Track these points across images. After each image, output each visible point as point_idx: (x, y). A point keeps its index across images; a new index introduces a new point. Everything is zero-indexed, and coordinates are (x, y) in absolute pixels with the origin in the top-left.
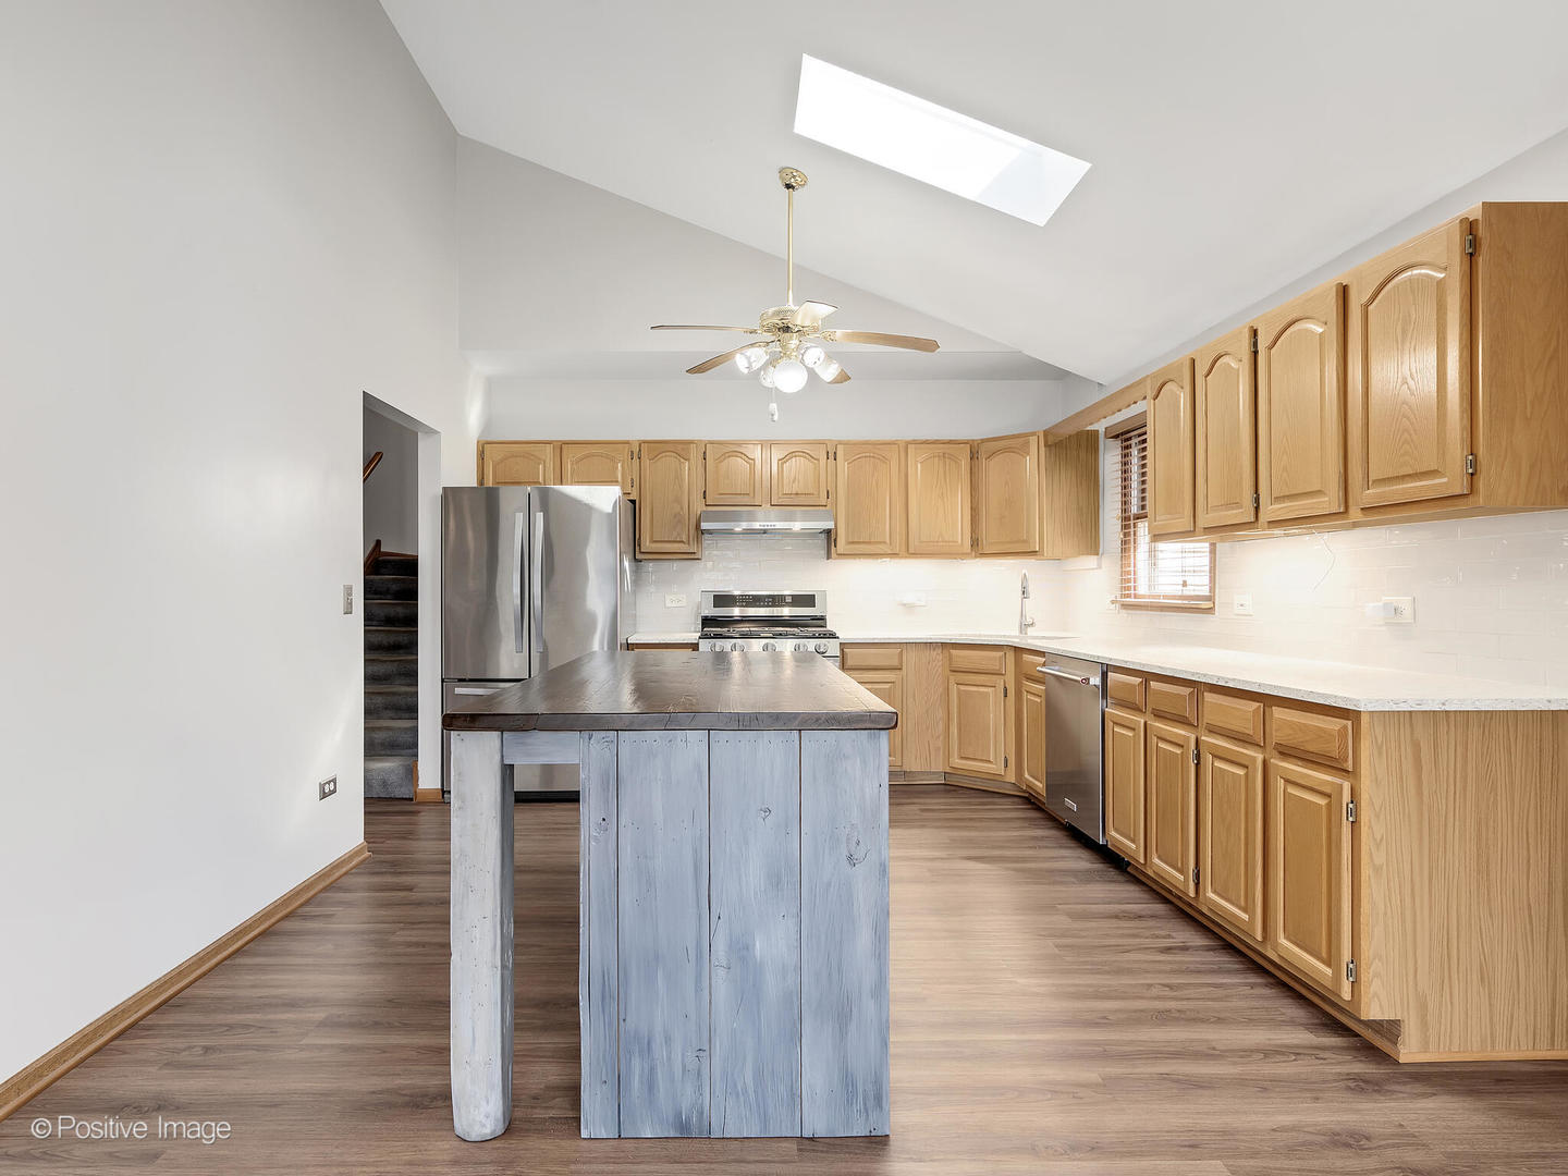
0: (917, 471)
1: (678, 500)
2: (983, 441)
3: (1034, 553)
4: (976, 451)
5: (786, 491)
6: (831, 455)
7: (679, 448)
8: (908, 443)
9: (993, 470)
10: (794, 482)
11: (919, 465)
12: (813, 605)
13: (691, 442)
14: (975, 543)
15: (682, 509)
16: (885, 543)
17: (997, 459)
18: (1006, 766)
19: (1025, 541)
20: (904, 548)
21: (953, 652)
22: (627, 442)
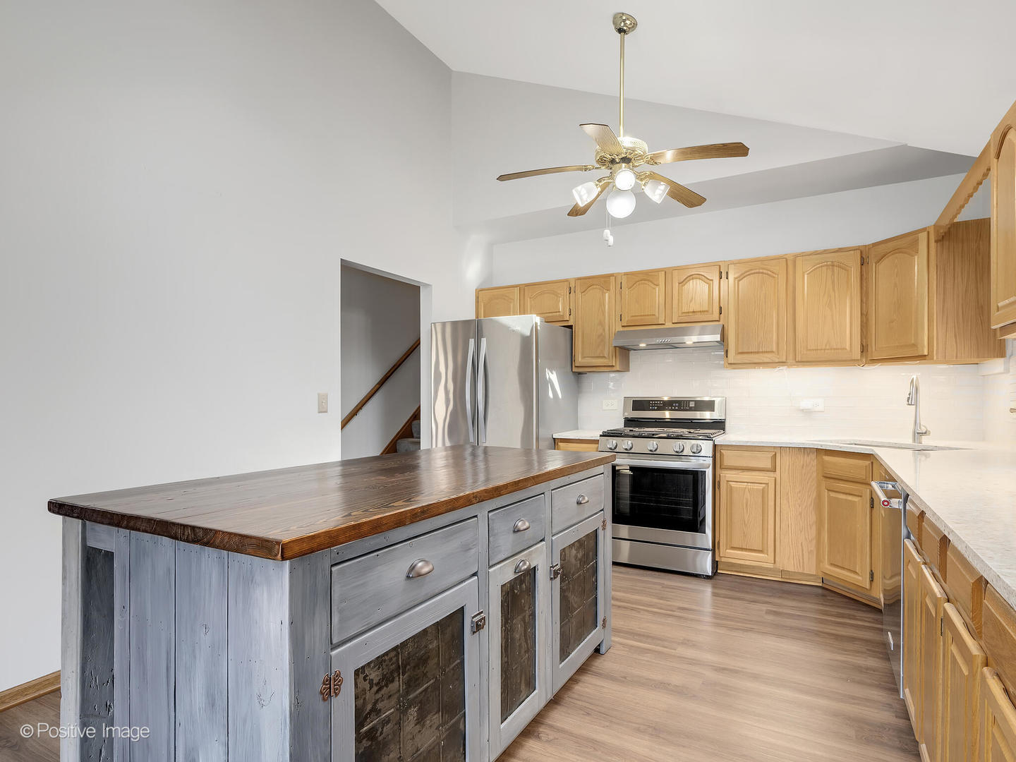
0: (805, 284)
1: (601, 324)
2: (875, 245)
3: (922, 357)
4: (866, 257)
5: (685, 310)
6: (724, 275)
7: (603, 281)
8: (796, 256)
9: (883, 274)
10: (691, 301)
11: (806, 276)
12: (712, 409)
13: (612, 275)
14: (864, 349)
15: (604, 330)
16: (772, 352)
17: (886, 262)
18: (872, 580)
19: (914, 345)
20: (791, 356)
21: (827, 458)
22: (566, 281)
